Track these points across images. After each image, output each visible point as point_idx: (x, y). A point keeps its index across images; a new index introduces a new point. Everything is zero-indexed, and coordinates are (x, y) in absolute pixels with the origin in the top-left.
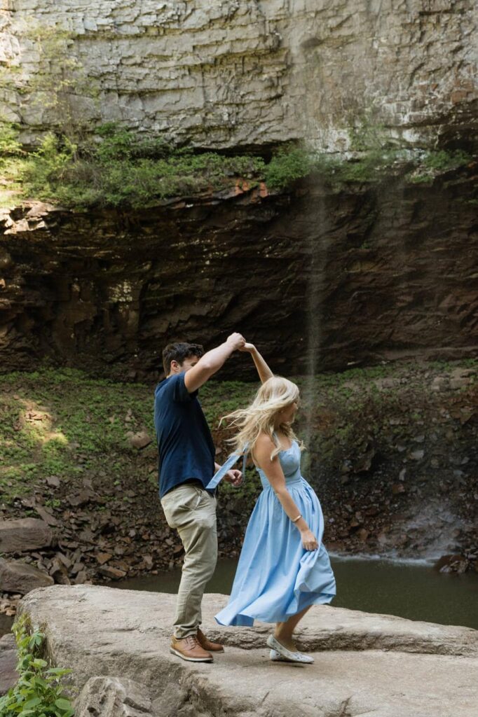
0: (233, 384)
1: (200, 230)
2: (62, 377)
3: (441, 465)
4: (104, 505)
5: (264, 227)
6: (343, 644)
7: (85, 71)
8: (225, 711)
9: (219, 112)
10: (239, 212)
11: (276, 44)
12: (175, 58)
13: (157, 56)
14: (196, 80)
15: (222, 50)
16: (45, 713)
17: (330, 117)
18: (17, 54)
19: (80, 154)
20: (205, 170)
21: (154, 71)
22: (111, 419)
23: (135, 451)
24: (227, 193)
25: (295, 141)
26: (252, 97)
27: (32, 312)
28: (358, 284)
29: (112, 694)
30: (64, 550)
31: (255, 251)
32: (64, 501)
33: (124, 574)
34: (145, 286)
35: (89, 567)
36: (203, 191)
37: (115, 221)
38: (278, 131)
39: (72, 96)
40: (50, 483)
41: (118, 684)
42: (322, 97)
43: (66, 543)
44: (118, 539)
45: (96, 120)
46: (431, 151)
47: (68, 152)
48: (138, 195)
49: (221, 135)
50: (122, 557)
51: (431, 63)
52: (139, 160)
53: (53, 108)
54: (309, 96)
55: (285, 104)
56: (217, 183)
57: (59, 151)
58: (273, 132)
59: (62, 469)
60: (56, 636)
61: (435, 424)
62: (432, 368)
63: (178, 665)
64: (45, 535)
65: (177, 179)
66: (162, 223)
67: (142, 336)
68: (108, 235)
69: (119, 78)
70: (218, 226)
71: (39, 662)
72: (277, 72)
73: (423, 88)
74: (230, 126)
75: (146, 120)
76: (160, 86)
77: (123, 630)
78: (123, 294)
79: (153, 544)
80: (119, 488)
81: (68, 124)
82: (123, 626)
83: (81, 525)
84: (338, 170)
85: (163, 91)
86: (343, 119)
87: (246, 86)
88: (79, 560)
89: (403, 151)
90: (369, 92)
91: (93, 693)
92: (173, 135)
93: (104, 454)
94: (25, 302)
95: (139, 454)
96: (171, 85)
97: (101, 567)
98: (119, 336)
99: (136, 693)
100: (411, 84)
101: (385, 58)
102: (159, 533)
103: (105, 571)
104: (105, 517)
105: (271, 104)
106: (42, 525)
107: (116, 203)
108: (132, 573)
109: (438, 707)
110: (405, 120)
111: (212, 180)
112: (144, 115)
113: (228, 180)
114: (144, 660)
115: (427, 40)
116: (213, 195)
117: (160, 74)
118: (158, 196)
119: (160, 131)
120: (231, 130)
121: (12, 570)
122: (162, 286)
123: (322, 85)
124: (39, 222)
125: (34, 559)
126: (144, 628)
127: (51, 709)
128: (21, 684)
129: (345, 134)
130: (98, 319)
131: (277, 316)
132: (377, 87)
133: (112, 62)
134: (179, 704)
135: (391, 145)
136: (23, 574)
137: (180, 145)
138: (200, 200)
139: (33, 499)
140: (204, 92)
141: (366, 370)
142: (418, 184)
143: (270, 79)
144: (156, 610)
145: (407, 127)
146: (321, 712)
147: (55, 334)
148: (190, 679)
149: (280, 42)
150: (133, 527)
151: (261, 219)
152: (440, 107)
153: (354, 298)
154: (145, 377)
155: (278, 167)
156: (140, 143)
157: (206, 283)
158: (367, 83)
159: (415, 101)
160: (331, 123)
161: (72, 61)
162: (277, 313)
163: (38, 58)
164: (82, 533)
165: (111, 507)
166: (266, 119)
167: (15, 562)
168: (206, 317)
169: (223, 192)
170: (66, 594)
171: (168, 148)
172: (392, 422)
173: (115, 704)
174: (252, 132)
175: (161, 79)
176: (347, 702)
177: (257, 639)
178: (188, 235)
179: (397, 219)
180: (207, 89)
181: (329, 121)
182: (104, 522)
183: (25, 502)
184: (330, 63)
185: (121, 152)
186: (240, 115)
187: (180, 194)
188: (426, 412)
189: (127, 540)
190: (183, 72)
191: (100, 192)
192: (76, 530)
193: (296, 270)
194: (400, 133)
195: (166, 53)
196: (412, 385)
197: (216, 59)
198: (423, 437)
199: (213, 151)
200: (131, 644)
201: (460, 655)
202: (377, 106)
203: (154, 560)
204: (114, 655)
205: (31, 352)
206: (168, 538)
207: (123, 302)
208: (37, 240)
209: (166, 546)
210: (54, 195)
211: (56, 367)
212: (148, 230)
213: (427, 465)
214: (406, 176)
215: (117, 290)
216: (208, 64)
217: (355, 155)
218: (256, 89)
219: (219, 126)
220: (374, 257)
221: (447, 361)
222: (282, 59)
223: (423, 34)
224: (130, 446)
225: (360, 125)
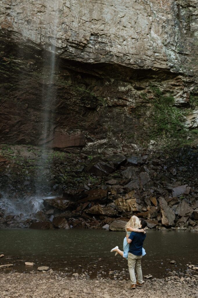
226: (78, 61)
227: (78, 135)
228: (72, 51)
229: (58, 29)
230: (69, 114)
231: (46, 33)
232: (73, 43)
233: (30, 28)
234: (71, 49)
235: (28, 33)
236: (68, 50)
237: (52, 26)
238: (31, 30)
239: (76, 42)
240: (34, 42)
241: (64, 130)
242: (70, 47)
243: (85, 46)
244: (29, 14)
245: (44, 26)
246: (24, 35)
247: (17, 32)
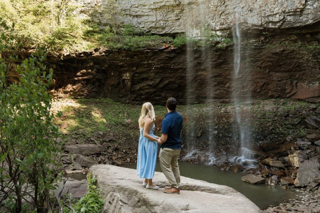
0: (159, 106)
1: (152, 59)
2: (106, 101)
3: (223, 136)
4: (116, 141)
5: (172, 58)
6: (188, 188)
7: (120, 8)
8: (150, 206)
9: (160, 23)
10: (164, 54)
11: (179, 3)
12: (148, 6)
13: (142, 5)
14: (154, 13)
15: (163, 4)
16: (96, 202)
17: (194, 26)
18: (100, 2)
19: (117, 33)
20: (155, 40)
21: (141, 9)
22: (120, 115)
23: (127, 125)
24: (161, 48)
25: (183, 33)
26: (170, 19)
27: (99, 80)
28: (200, 78)
29: (116, 198)
30: (103, 155)
31: (169, 66)
32: (104, 139)
33: (121, 163)
34: (134, 74)
35: (110, 161)
36: (153, 46)
37: (126, 54)
38: (178, 30)
39: (115, 15)
40: (100, 133)
41: (118, 195)
42: (192, 20)
43: (103, 153)
44: (120, 152)
45: (123, 23)
46: (225, 38)
47: (113, 32)
48: (133, 46)
49: (160, 30)
50: (121, 158)
51: (227, 11)
52: (135, 36)
53: (110, 19)
54: (188, 19)
55: (181, 21)
56: (158, 44)
57: (111, 32)
58: (177, 30)
59: (104, 129)
60: (100, 179)
61: (222, 123)
62: (221, 105)
63: (137, 191)
64: (97, 149)
65: (146, 42)
66: (140, 56)
67: (132, 90)
68: (123, 58)
69: (130, 11)
70: (158, 57)
71: (94, 187)
72: (179, 12)
73: (223, 19)
74: (163, 27)
75: (138, 24)
76: (143, 14)
77: (120, 179)
78: (126, 76)
79: (130, 155)
80: (121, 136)
81: (114, 24)
82: (121, 178)
83: (109, 147)
84: (196, 42)
85: (144, 16)
86: (198, 27)
87: (169, 15)
88: (107, 158)
89: (216, 38)
90: (207, 19)
91: (110, 197)
92: (146, 29)
93: (117, 126)
94: (97, 77)
95: (128, 126)
96: (146, 14)
97: (114, 161)
98: (124, 89)
99: (123, 198)
100: (220, 17)
101: (213, 9)
102: (133, 151)
103: (115, 162)
104: (116, 145)
105: (176, 21)
106: (96, 146)
107: (127, 48)
108: (123, 163)
109: (216, 209)
110: (218, 28)
111: (157, 43)
112: (137, 22)
113: (161, 44)
114: (126, 189)
115: (226, 4)
116: (157, 48)
117: (143, 10)
118: (140, 47)
119: (142, 27)
120: (163, 28)
121: (86, 160)
122: (139, 75)
123: (192, 16)
124: (103, 53)
125: (93, 157)
126: (127, 179)
127: (97, 201)
128: (88, 193)
129: (198, 31)
130: (118, 84)
131: (174, 86)
132: (209, 18)
133: (129, 6)
134: (136, 203)
135: (213, 36)
136: (89, 161)
137: (147, 32)
138: (152, 49)
139: (94, 138)
140: (156, 17)
141: (200, 104)
142: (220, 48)
143: (177, 14)
144: (131, 174)
145: (218, 30)
146: (180, 208)
147: (105, 87)
148: (140, 195)
149: (180, 3)
150: (124, 149)
151: (171, 56)
152: (229, 25)
153: (198, 82)
154: (131, 102)
155: (177, 41)
156: (135, 31)
157: (152, 75)
158: (206, 16)
159: (221, 23)
160: (194, 28)
161: (117, 5)
162: (173, 86)
163: (106, 3)
164: (109, 150)
165: (118, 142)
166: (175, 26)
167: (87, 157)
168: (152, 85)
169: (160, 47)
170: (103, 167)
171: (144, 33)
172: (208, 122)
173: (117, 201)
174: (170, 29)
175: (143, 12)
176: (188, 206)
177: (161, 185)
178: (148, 60)
179: (213, 58)
180: (157, 16)
181: (194, 27)
182: (116, 147)
183: (92, 139)
184: (195, 10)
185: (129, 33)
186: (167, 24)
187: (146, 47)
188: (219, 119)
189: (122, 153)
190: (150, 10)
191: (122, 45)
192: (107, 149)
193: (181, 72)
194: (216, 32)
195: (145, 4)
196: (215, 110)
197: (160, 7)
198: (218, 127)
199: (157, 34)
200: (123, 183)
201: (224, 194)
202: (209, 24)
203: (130, 160)
204: (117, 186)
205: (97, 93)
206: (135, 153)
207: (126, 79)
208: (102, 58)
209: (134, 156)
210: (108, 45)
211: (104, 98)
212: (136, 57)
213: (218, 136)
214: (217, 45)
215: (125, 75)
216: (158, 8)
217: (201, 38)
218: (172, 16)
219: (160, 27)
220: (205, 70)
221: (227, 103)
222: (181, 8)
223: (225, 2)
224: (125, 124)
225: (203, 29)
226: (297, 27)
227: (317, 87)
228: (290, 19)
229: (274, 6)
230: (306, 70)
231: (265, 14)
232: (289, 12)
233: (252, 15)
234: (289, 18)
235: (251, 19)
236: (286, 21)
237: (269, 6)
238: (254, 16)
239: (293, 10)
240: (257, 25)
241: (304, 84)
242: (288, 17)
243: (302, 10)
244: (250, 4)
245: (263, 8)
246: (249, 22)
247: (243, 23)
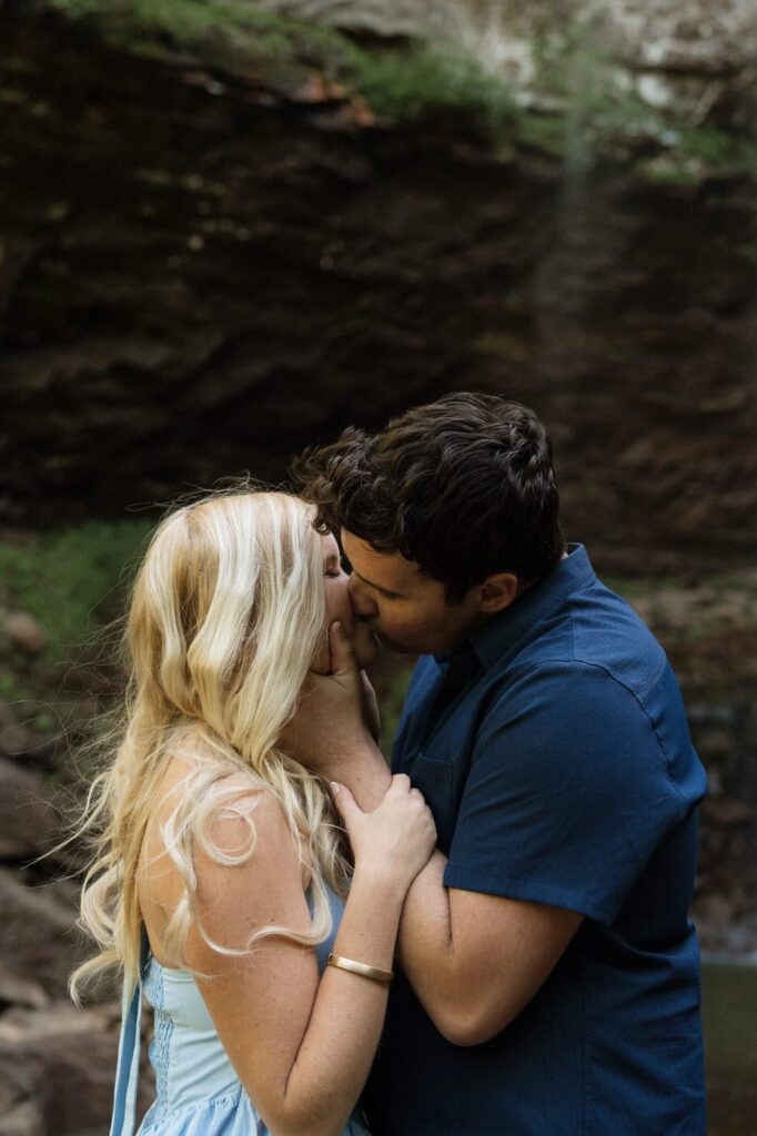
1: (210, 158)
10: (305, 141)
37: (38, 63)
70: (255, 160)
86: (525, 21)
122: (72, 271)
129: (520, 51)
135: (611, 102)
138: (242, 84)
142: (665, 187)
145: (653, 70)
159: (682, 22)
160: (496, 21)
179: (595, 253)
194: (635, 80)
217: (540, 100)
225: (556, 41)
